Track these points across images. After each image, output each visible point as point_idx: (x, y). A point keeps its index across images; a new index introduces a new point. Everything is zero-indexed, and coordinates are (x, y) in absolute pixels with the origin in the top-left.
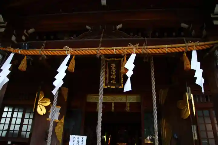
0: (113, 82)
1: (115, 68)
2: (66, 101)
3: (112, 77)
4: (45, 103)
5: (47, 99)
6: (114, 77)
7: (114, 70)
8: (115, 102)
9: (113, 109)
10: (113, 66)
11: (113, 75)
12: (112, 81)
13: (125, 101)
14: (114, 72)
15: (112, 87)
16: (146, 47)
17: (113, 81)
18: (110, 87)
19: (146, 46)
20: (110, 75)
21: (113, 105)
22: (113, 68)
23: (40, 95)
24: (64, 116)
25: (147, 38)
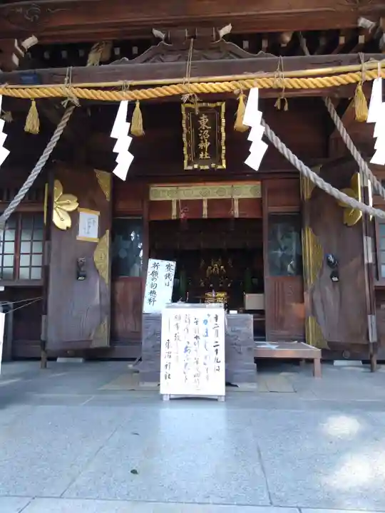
0: (204, 156)
1: (207, 124)
2: (108, 200)
3: (201, 146)
4: (68, 204)
5: (71, 196)
6: (207, 145)
7: (206, 129)
8: (208, 200)
9: (205, 212)
10: (204, 120)
11: (204, 142)
12: (201, 155)
13: (230, 197)
14: (206, 134)
15: (202, 168)
16: (281, 73)
17: (204, 153)
18: (199, 168)
19: (282, 71)
20: (198, 140)
21: (205, 205)
22: (204, 126)
23: (55, 188)
24: (108, 231)
25: (285, 57)
